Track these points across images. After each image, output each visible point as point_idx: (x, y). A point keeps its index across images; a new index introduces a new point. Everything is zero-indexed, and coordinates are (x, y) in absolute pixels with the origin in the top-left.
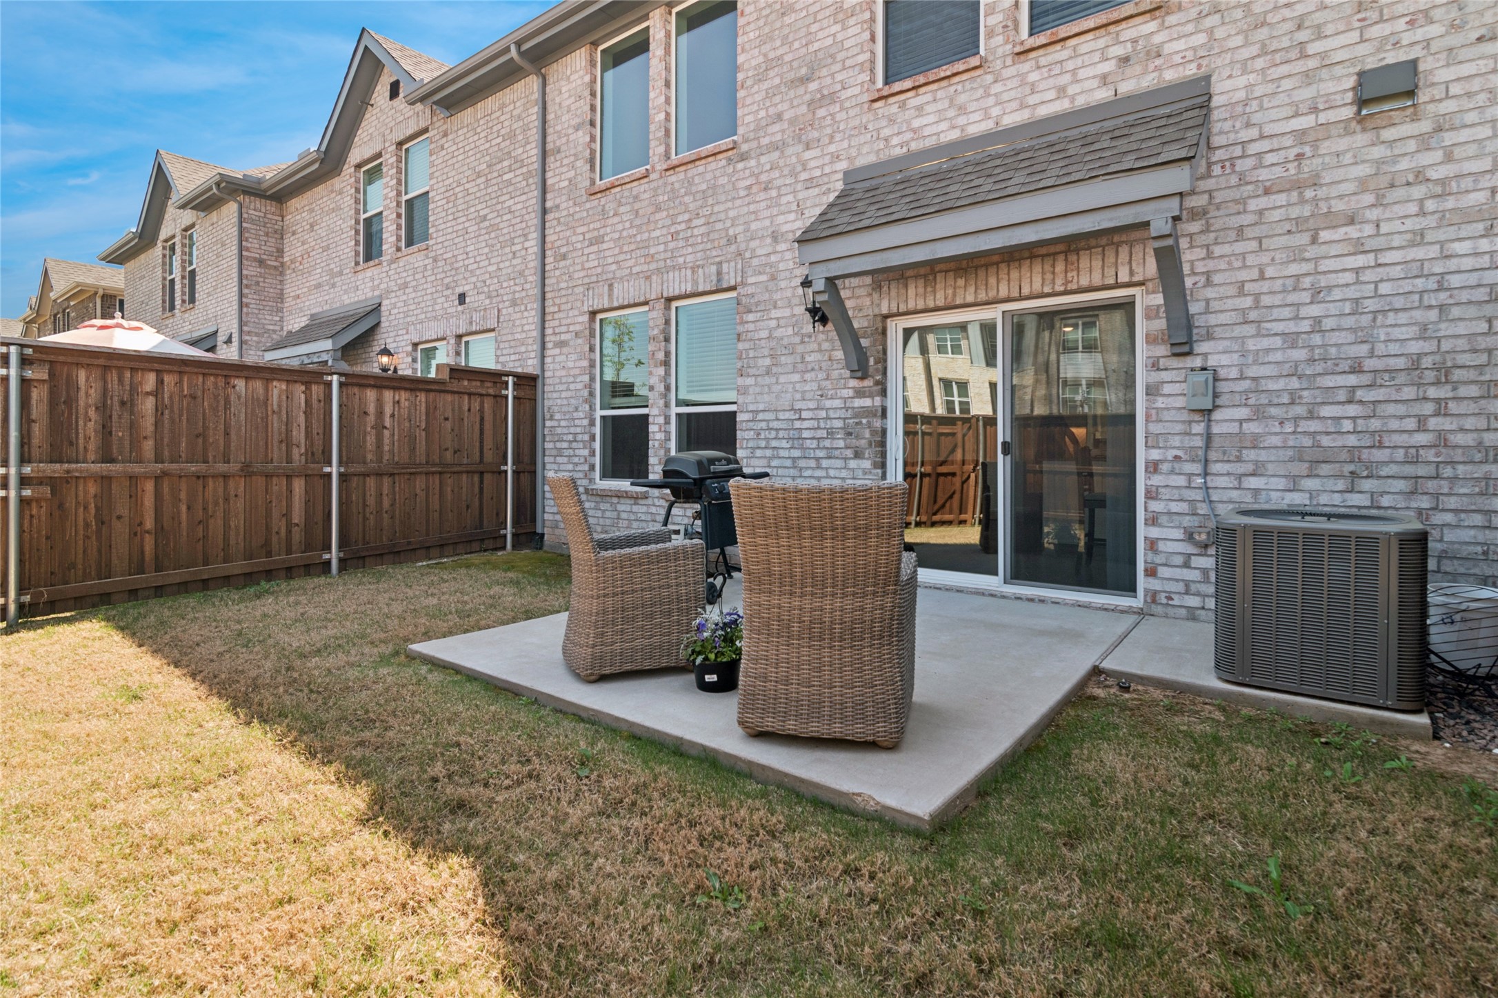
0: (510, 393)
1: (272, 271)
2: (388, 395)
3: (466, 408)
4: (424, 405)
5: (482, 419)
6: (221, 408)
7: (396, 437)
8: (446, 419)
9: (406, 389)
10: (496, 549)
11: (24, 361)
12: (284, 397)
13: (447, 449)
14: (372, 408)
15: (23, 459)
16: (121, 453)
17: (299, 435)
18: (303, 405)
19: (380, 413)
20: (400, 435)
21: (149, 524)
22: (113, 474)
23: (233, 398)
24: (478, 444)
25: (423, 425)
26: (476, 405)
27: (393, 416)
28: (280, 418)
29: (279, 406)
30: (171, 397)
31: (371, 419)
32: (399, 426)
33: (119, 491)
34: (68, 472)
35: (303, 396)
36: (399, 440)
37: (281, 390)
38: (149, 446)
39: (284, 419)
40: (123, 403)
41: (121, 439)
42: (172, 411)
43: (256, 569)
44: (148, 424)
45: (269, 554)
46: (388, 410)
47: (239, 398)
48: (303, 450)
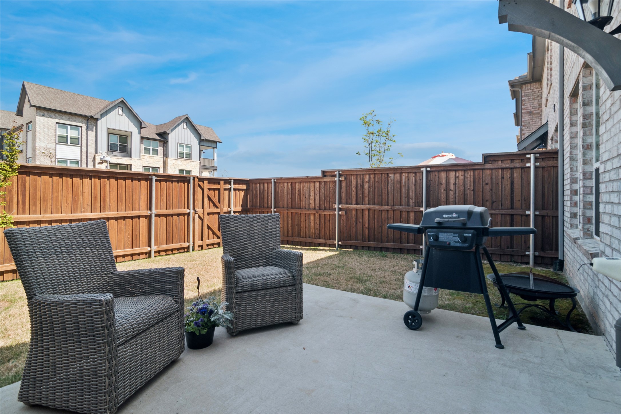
0: (531, 164)
1: (536, 116)
2: (452, 174)
3: (500, 177)
4: (472, 177)
5: (512, 183)
6: (386, 185)
7: (457, 195)
8: (487, 184)
9: (461, 170)
10: (522, 263)
11: (340, 176)
12: (407, 179)
13: (487, 201)
14: (444, 181)
15: (340, 203)
16: (360, 202)
17: (412, 194)
18: (414, 182)
19: (448, 183)
20: (459, 193)
21: (367, 225)
22: (358, 208)
23: (390, 181)
24: (509, 198)
25: (472, 188)
26: (507, 174)
27: (455, 184)
28: (405, 188)
29: (405, 183)
30: (372, 183)
31: (444, 186)
32: (458, 188)
33: (360, 214)
34: (348, 207)
35: (414, 178)
36: (459, 196)
37: (406, 176)
38: (367, 199)
39: (407, 188)
40: (361, 185)
41: (360, 197)
42: (373, 187)
43: (396, 247)
44: (366, 191)
45: (401, 242)
46: (452, 181)
47: (392, 181)
48: (414, 201)
